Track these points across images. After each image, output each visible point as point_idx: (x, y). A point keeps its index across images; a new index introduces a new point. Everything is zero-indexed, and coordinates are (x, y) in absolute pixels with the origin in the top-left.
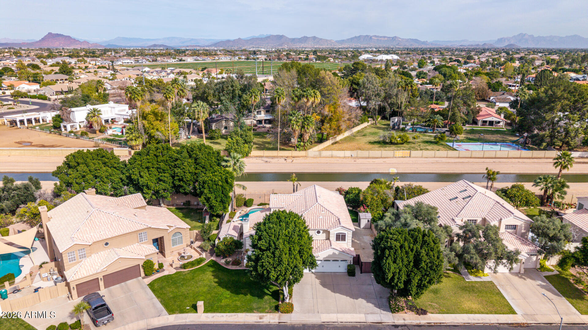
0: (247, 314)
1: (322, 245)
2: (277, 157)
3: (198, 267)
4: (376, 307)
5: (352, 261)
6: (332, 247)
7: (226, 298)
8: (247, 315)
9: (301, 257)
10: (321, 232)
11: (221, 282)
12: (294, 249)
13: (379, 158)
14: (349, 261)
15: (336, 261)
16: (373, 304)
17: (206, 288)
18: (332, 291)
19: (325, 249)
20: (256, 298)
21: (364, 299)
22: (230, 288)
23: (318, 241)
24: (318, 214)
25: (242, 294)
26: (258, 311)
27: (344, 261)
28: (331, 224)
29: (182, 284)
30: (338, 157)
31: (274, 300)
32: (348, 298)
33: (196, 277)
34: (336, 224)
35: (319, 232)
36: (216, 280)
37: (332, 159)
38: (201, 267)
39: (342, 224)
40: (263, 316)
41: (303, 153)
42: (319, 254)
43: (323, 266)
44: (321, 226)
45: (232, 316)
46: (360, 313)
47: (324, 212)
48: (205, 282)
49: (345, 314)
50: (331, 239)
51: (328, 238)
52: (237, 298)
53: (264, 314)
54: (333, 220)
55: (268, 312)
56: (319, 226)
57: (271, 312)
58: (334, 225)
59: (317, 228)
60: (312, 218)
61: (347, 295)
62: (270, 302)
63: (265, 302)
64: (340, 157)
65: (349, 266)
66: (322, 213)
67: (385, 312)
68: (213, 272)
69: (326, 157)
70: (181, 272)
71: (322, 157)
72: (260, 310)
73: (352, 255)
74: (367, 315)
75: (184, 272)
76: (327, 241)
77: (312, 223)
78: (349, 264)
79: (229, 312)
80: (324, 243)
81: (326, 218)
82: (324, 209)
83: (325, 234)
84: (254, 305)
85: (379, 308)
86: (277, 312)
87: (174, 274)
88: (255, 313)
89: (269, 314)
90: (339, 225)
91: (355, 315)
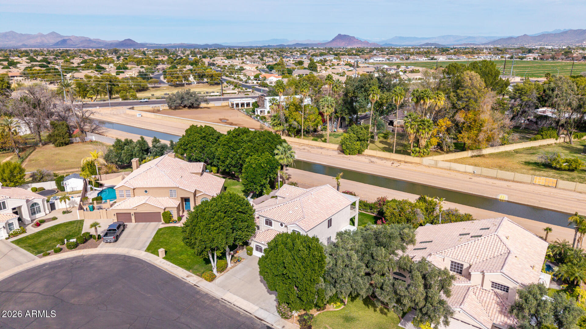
0: (185, 270)
2: (388, 159)
7: (187, 254)
10: (284, 225)
24: (291, 209)
26: (193, 271)
28: (293, 221)
30: (456, 171)
35: (281, 225)
40: (191, 276)
44: (284, 220)
45: (174, 267)
46: (257, 305)
47: (297, 208)
54: (299, 217)
57: (199, 276)
59: (279, 220)
60: (284, 210)
64: (459, 171)
69: (442, 169)
71: (438, 168)
77: (280, 215)
79: (175, 264)
81: (295, 214)
82: (299, 206)
88: (189, 271)
89: (196, 276)
91: (251, 304)
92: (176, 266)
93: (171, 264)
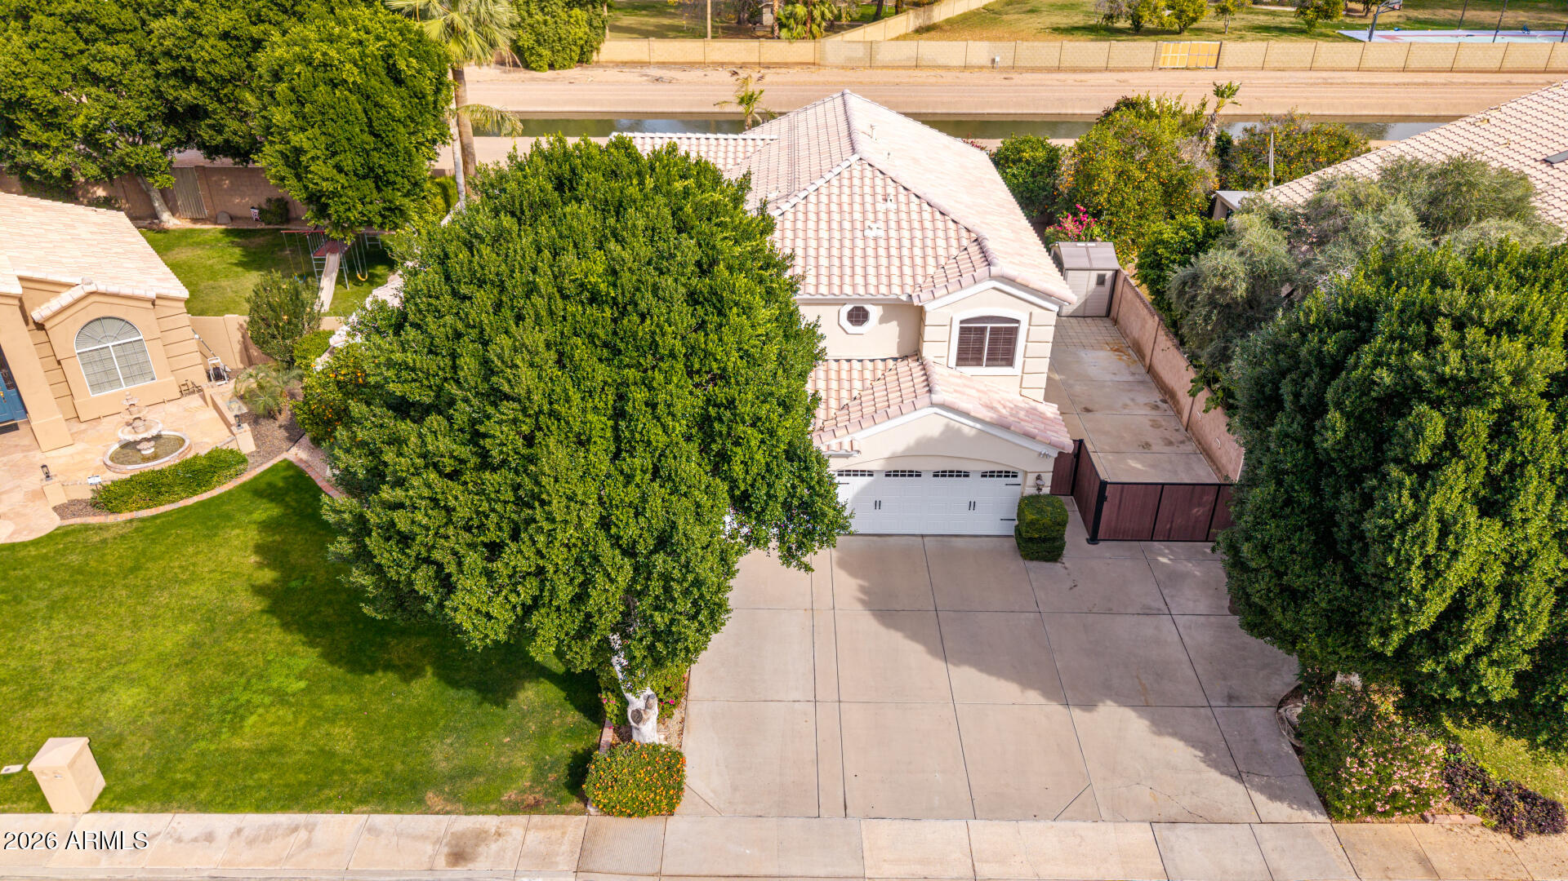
0: (380, 820)
1: (879, 386)
2: (702, 65)
3: (195, 499)
4: (1215, 764)
5: (1047, 479)
6: (936, 398)
7: (281, 697)
8: (371, 830)
9: (719, 463)
10: (875, 312)
11: (289, 591)
12: (652, 405)
13: (1099, 70)
14: (1031, 479)
15: (951, 474)
16: (1191, 741)
17: (187, 629)
18: (932, 651)
19: (894, 410)
20: (465, 701)
21: (1133, 707)
22: (327, 627)
23: (856, 365)
24: (857, 216)
25: (388, 667)
26: (453, 797)
27: (999, 474)
28: (931, 270)
29: (52, 607)
30: (939, 67)
31: (574, 717)
32: (1033, 696)
33: (154, 559)
34: (965, 265)
35: (858, 316)
36: (267, 576)
37: (917, 73)
38: (212, 500)
39: (1002, 266)
40: (481, 837)
41: (803, 50)
42: (860, 438)
43: (878, 505)
44: (872, 280)
45: (268, 836)
46: (1119, 816)
47: (892, 206)
48: (196, 589)
49: (1027, 826)
50: (928, 352)
51: (912, 351)
52: (346, 701)
53: (490, 822)
54: (945, 245)
55: (515, 808)
56: (859, 280)
57: (534, 808)
58: (952, 271)
59: (848, 290)
60: (824, 234)
61: (1025, 682)
62: (543, 734)
63: (510, 733)
64: (947, 68)
65: (1027, 503)
66: (881, 207)
67: (1280, 810)
68: (266, 526)
69: (893, 67)
70: (86, 528)
71: (878, 67)
72: (468, 787)
73: (1052, 445)
74: (1162, 830)
75: (101, 528)
76: (902, 366)
77: (824, 261)
78: (1030, 491)
79: (260, 807)
80: (891, 378)
81: (906, 234)
82: (891, 190)
83: (893, 329)
84: (442, 754)
85: (1239, 777)
86: (576, 804)
87: (36, 543)
88: (429, 811)
89: (522, 819)
90: (982, 270)
91: (1084, 828)
92: (283, 819)
93: (222, 823)
